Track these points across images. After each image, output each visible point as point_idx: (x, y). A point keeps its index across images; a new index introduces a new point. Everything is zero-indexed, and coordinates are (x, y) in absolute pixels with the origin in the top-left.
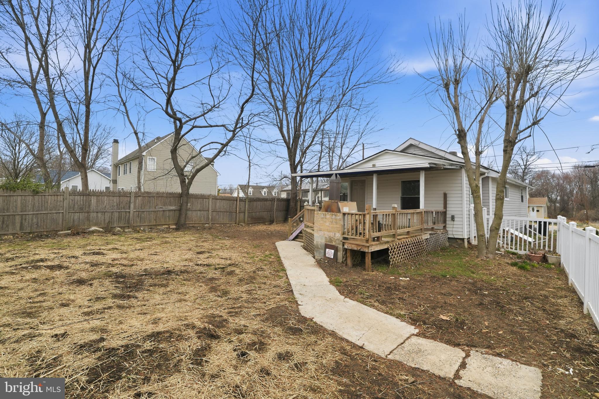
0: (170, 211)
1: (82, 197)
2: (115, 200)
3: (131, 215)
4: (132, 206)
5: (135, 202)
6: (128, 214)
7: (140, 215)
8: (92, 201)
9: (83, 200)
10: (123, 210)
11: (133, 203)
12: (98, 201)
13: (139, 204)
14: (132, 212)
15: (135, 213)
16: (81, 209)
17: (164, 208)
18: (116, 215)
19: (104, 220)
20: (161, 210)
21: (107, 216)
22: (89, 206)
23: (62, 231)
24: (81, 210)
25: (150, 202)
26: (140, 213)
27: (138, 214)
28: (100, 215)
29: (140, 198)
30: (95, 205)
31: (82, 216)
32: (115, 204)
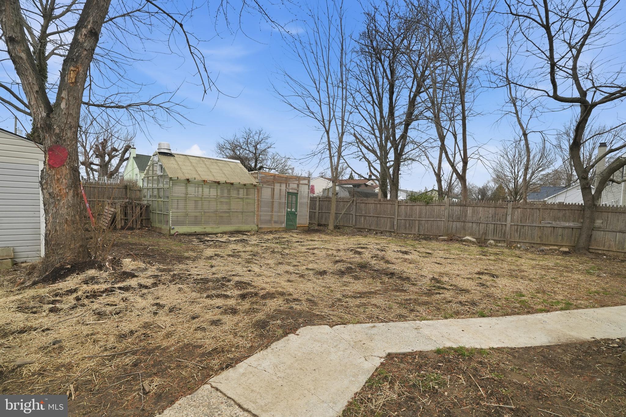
0: (564, 228)
1: (459, 207)
2: (490, 212)
3: (508, 229)
4: (509, 218)
5: (513, 215)
6: (504, 227)
7: (519, 230)
8: (468, 212)
9: (460, 210)
10: (499, 223)
11: (510, 216)
12: (473, 212)
13: (518, 217)
14: (508, 226)
15: (513, 227)
16: (459, 218)
17: (554, 224)
18: (491, 227)
19: (479, 231)
20: (549, 225)
21: (482, 226)
22: (466, 216)
23: (442, 236)
24: (458, 220)
25: (533, 215)
26: (519, 227)
27: (517, 228)
28: (474, 225)
29: (519, 210)
30: (471, 215)
31: (459, 225)
32: (490, 215)
